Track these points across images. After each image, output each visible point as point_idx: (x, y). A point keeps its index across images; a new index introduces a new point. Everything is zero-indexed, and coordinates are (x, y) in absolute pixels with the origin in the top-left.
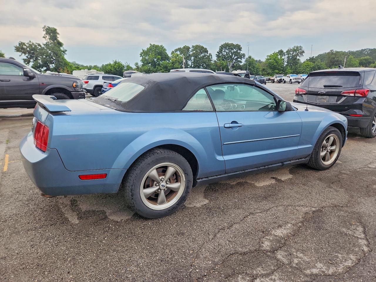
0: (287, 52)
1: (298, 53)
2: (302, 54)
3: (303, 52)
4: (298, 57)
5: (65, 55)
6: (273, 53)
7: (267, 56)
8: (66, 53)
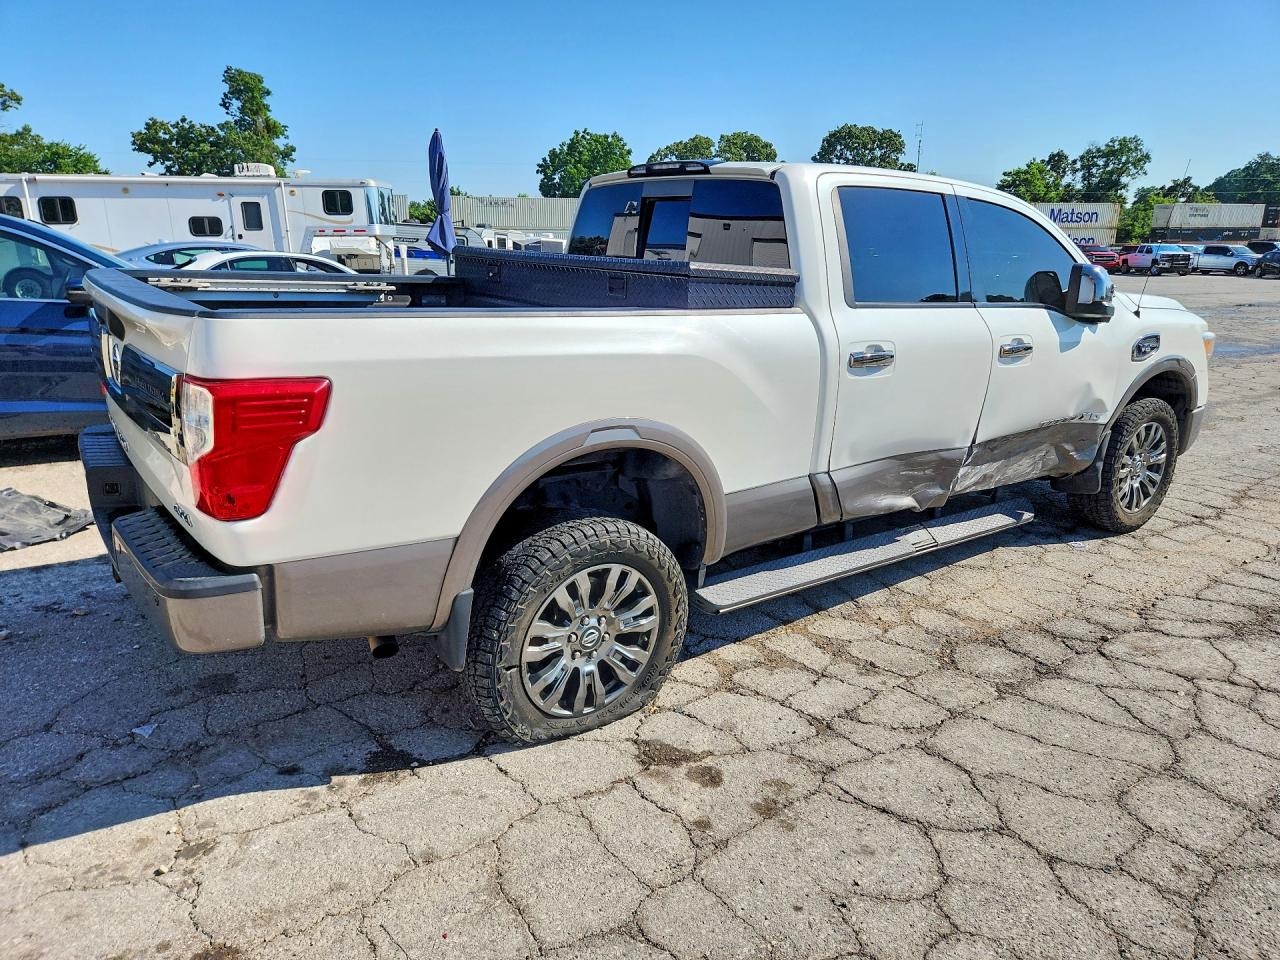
0: (1082, 158)
1: (1127, 162)
2: (1142, 168)
3: (1147, 157)
4: (1124, 179)
5: (289, 162)
6: (1028, 162)
7: (1005, 174)
8: (294, 155)
